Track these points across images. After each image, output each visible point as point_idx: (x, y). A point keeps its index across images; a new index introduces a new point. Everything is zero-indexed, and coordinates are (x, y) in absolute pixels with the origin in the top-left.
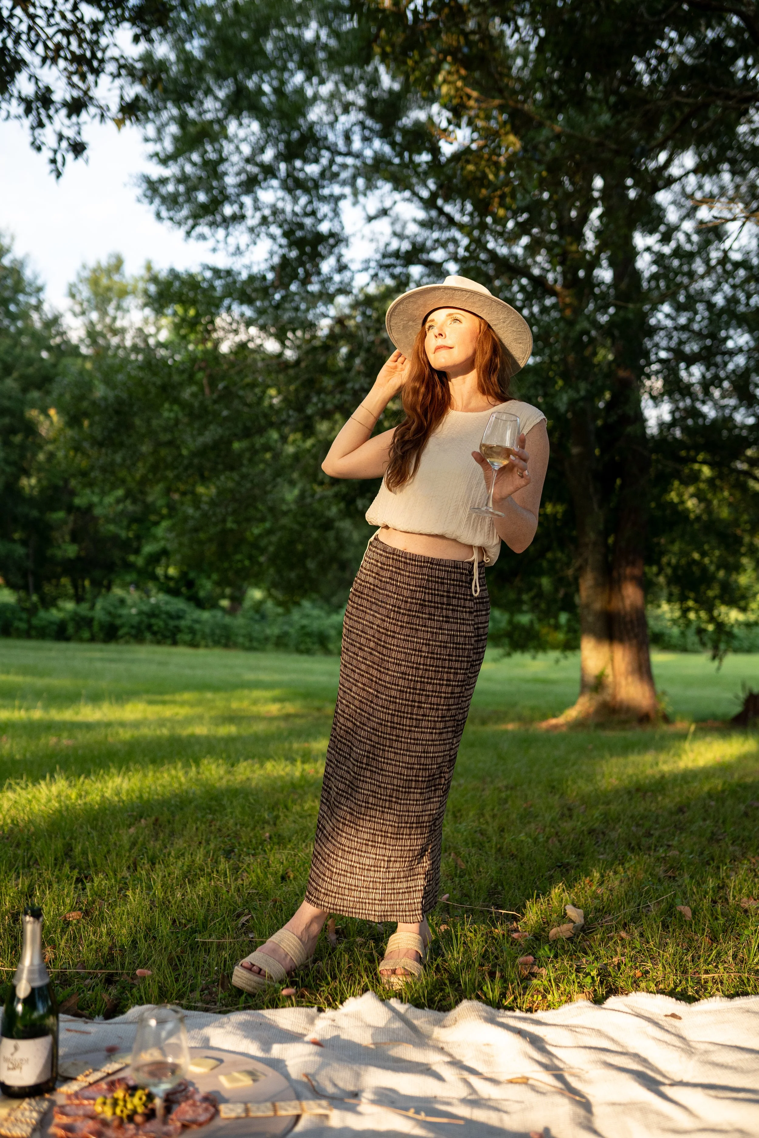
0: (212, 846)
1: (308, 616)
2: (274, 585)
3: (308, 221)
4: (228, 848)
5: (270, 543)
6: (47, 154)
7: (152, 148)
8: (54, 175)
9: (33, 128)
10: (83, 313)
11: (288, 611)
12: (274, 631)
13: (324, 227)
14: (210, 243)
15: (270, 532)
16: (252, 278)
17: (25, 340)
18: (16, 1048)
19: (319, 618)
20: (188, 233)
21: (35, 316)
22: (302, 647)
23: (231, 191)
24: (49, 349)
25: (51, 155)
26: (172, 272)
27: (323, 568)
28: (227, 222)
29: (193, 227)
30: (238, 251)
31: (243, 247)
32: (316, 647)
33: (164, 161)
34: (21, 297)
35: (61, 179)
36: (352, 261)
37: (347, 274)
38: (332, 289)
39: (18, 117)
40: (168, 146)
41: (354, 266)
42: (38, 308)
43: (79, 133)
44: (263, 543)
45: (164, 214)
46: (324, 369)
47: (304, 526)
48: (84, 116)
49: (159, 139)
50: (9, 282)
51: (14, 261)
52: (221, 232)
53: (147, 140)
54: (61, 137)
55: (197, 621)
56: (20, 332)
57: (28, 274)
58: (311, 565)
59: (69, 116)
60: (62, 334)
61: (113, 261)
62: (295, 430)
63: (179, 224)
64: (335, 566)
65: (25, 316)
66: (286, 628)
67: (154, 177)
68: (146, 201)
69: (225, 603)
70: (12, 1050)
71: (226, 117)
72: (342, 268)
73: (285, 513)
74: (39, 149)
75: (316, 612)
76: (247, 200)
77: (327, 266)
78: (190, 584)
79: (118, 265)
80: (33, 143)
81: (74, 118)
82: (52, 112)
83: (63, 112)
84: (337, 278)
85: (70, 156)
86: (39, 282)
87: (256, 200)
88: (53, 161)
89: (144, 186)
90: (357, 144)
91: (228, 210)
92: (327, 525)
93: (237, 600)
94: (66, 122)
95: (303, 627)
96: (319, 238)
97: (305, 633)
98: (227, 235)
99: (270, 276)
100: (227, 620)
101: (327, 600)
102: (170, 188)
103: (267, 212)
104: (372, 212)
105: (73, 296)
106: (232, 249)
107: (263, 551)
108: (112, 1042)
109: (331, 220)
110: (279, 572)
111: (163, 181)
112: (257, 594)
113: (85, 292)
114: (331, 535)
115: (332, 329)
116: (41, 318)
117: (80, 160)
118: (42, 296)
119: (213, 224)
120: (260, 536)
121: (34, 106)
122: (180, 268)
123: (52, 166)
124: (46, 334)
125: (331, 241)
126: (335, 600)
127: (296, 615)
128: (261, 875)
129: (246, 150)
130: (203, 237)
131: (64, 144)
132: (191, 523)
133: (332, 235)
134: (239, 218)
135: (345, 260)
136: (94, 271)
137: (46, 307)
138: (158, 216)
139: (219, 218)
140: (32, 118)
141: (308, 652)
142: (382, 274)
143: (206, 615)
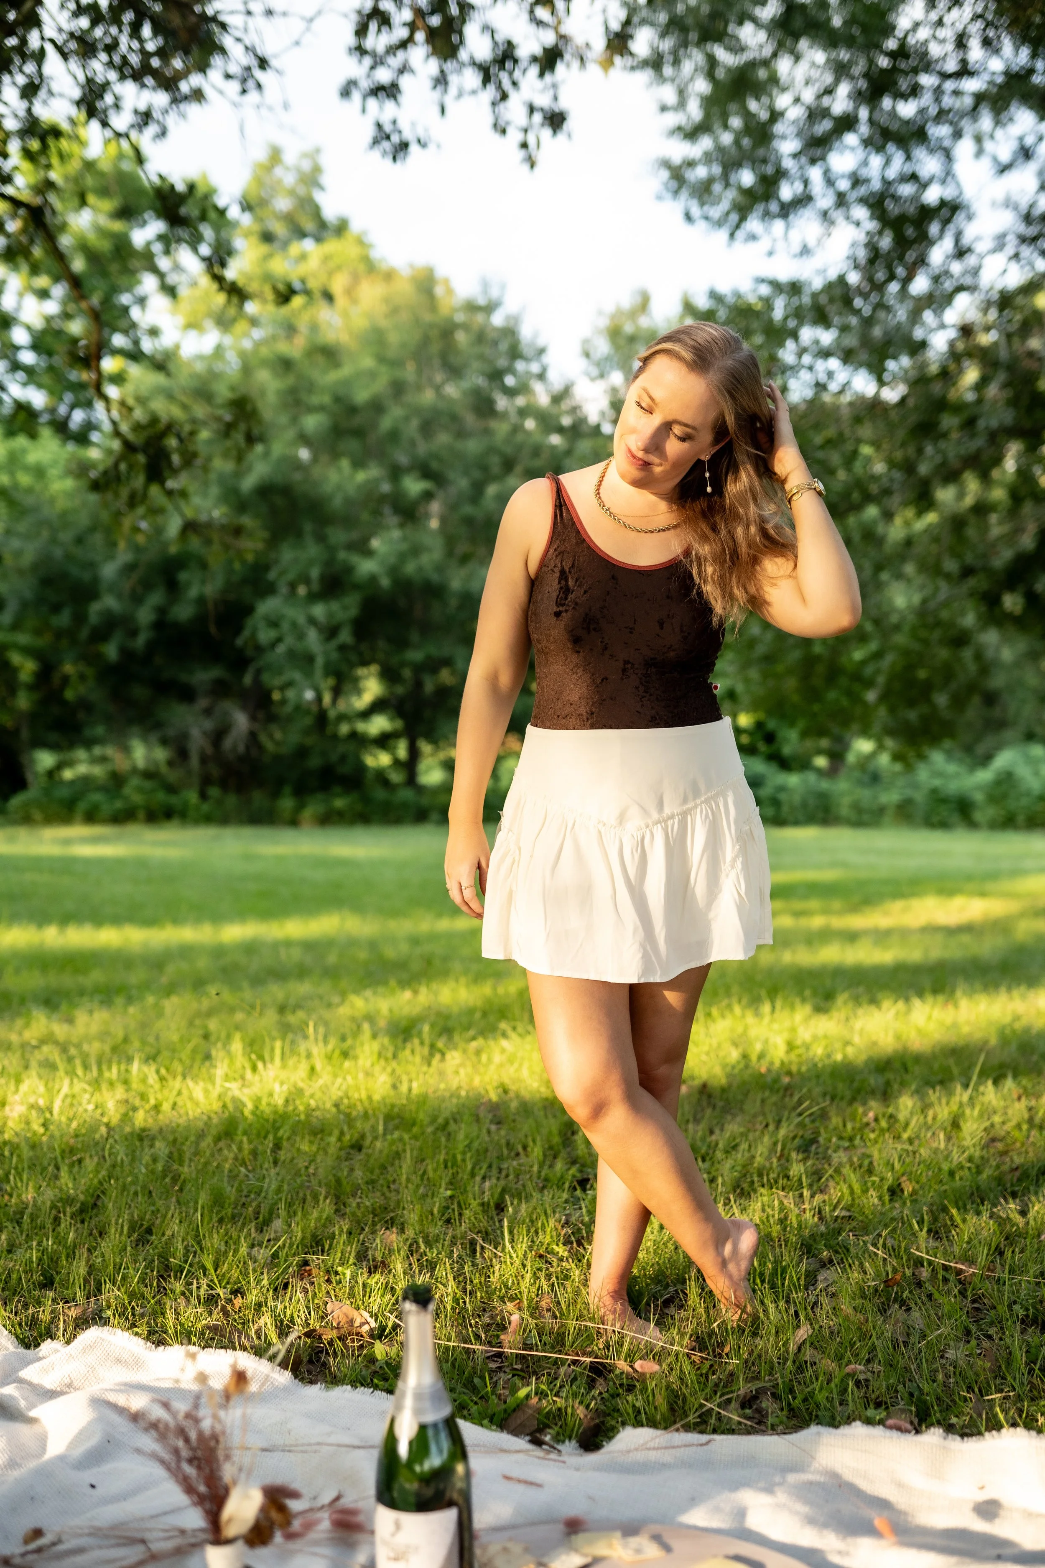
0: (782, 1132)
1: (940, 774)
2: (890, 732)
3: (906, 190)
4: (808, 1135)
5: (878, 671)
6: (514, 136)
7: (673, 119)
8: (526, 167)
9: (494, 104)
10: (602, 376)
11: (909, 768)
12: (891, 797)
13: (932, 196)
14: (764, 244)
15: (878, 655)
16: (829, 287)
17: (530, 424)
18: (398, 1526)
19: (957, 775)
20: (732, 235)
21: (538, 387)
22: (935, 819)
23: (788, 164)
24: (560, 430)
25: (520, 137)
26: (714, 295)
27: (959, 702)
28: (786, 210)
29: (738, 226)
30: (805, 251)
31: (812, 243)
32: (955, 818)
33: (692, 134)
34: (520, 366)
35: (536, 169)
36: (978, 239)
37: (971, 260)
38: (948, 285)
39: (474, 92)
40: (695, 111)
41: (981, 247)
42: (541, 376)
43: (556, 98)
44: (869, 670)
45: (696, 211)
46: (941, 405)
47: (925, 642)
48: (560, 67)
49: (682, 104)
50: (504, 346)
51: (508, 318)
52: (778, 225)
53: (664, 109)
54: (532, 109)
55: (782, 789)
56: (523, 413)
57: (526, 332)
58: (941, 700)
59: (542, 75)
60: (574, 410)
61: (639, 300)
62: (905, 504)
63: (719, 223)
64: (976, 700)
65: (523, 388)
66: (909, 792)
67: (677, 158)
68: (669, 195)
69: (821, 762)
70: (391, 1528)
71: (775, 55)
72: (961, 253)
73: (897, 628)
74: (504, 131)
75: (952, 768)
76: (815, 174)
77: (938, 254)
78: (770, 738)
79: (644, 303)
80: (495, 125)
81: (548, 77)
82: (517, 74)
83: (534, 70)
84: (956, 268)
85: (547, 132)
86: (541, 342)
87: (827, 172)
88: (524, 145)
89: (665, 174)
90: (976, 53)
91: (786, 192)
92: (960, 640)
93: (837, 757)
94: (539, 84)
95: (934, 791)
96: (926, 214)
97: (938, 798)
98: (787, 227)
99: (854, 278)
100: (825, 785)
101: (969, 749)
102: (701, 172)
103: (844, 185)
104: (1005, 156)
105: (587, 355)
106: (796, 248)
107: (869, 684)
108: (576, 1509)
109: (943, 182)
110: (892, 710)
111: (691, 164)
112: (864, 746)
113: (603, 347)
114: (967, 654)
115: (952, 344)
116: (548, 391)
117: (561, 137)
118: (546, 359)
119: (767, 215)
120: (864, 663)
121: (492, 71)
122: (724, 288)
123: (522, 154)
124: (554, 410)
125: (945, 212)
126: (981, 749)
127: (923, 774)
128: (857, 1187)
129: (808, 96)
130: (753, 237)
131: (538, 118)
132: (761, 650)
133: (943, 203)
134: (804, 200)
135: (966, 240)
136: (613, 317)
137: (551, 375)
138: (688, 217)
139: (774, 207)
140: (491, 90)
141: (944, 825)
142: (1026, 251)
143: (793, 780)
